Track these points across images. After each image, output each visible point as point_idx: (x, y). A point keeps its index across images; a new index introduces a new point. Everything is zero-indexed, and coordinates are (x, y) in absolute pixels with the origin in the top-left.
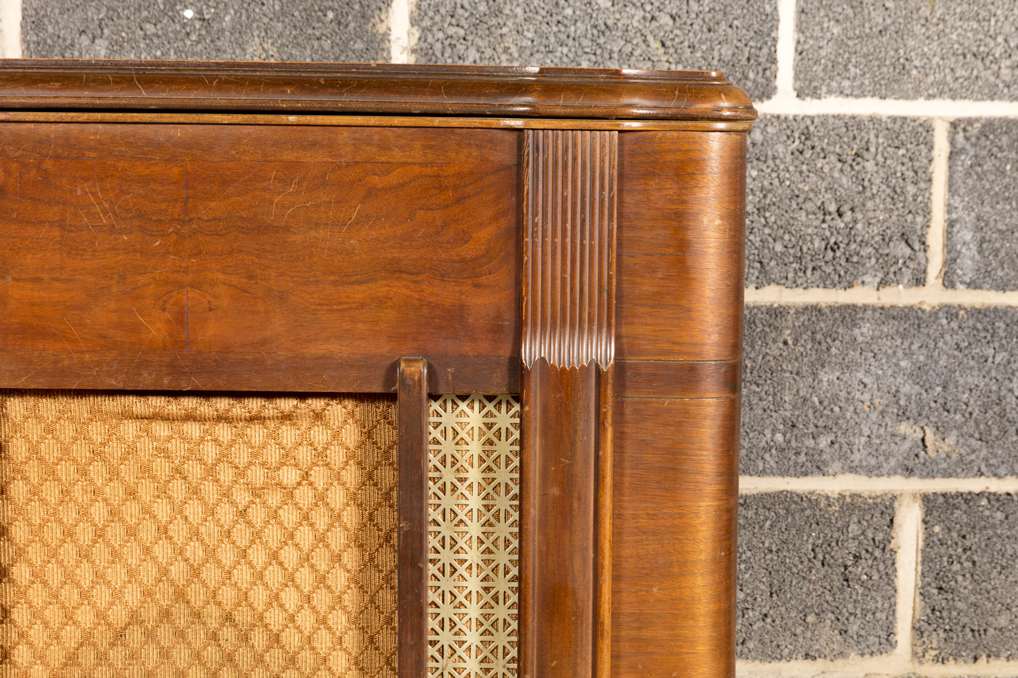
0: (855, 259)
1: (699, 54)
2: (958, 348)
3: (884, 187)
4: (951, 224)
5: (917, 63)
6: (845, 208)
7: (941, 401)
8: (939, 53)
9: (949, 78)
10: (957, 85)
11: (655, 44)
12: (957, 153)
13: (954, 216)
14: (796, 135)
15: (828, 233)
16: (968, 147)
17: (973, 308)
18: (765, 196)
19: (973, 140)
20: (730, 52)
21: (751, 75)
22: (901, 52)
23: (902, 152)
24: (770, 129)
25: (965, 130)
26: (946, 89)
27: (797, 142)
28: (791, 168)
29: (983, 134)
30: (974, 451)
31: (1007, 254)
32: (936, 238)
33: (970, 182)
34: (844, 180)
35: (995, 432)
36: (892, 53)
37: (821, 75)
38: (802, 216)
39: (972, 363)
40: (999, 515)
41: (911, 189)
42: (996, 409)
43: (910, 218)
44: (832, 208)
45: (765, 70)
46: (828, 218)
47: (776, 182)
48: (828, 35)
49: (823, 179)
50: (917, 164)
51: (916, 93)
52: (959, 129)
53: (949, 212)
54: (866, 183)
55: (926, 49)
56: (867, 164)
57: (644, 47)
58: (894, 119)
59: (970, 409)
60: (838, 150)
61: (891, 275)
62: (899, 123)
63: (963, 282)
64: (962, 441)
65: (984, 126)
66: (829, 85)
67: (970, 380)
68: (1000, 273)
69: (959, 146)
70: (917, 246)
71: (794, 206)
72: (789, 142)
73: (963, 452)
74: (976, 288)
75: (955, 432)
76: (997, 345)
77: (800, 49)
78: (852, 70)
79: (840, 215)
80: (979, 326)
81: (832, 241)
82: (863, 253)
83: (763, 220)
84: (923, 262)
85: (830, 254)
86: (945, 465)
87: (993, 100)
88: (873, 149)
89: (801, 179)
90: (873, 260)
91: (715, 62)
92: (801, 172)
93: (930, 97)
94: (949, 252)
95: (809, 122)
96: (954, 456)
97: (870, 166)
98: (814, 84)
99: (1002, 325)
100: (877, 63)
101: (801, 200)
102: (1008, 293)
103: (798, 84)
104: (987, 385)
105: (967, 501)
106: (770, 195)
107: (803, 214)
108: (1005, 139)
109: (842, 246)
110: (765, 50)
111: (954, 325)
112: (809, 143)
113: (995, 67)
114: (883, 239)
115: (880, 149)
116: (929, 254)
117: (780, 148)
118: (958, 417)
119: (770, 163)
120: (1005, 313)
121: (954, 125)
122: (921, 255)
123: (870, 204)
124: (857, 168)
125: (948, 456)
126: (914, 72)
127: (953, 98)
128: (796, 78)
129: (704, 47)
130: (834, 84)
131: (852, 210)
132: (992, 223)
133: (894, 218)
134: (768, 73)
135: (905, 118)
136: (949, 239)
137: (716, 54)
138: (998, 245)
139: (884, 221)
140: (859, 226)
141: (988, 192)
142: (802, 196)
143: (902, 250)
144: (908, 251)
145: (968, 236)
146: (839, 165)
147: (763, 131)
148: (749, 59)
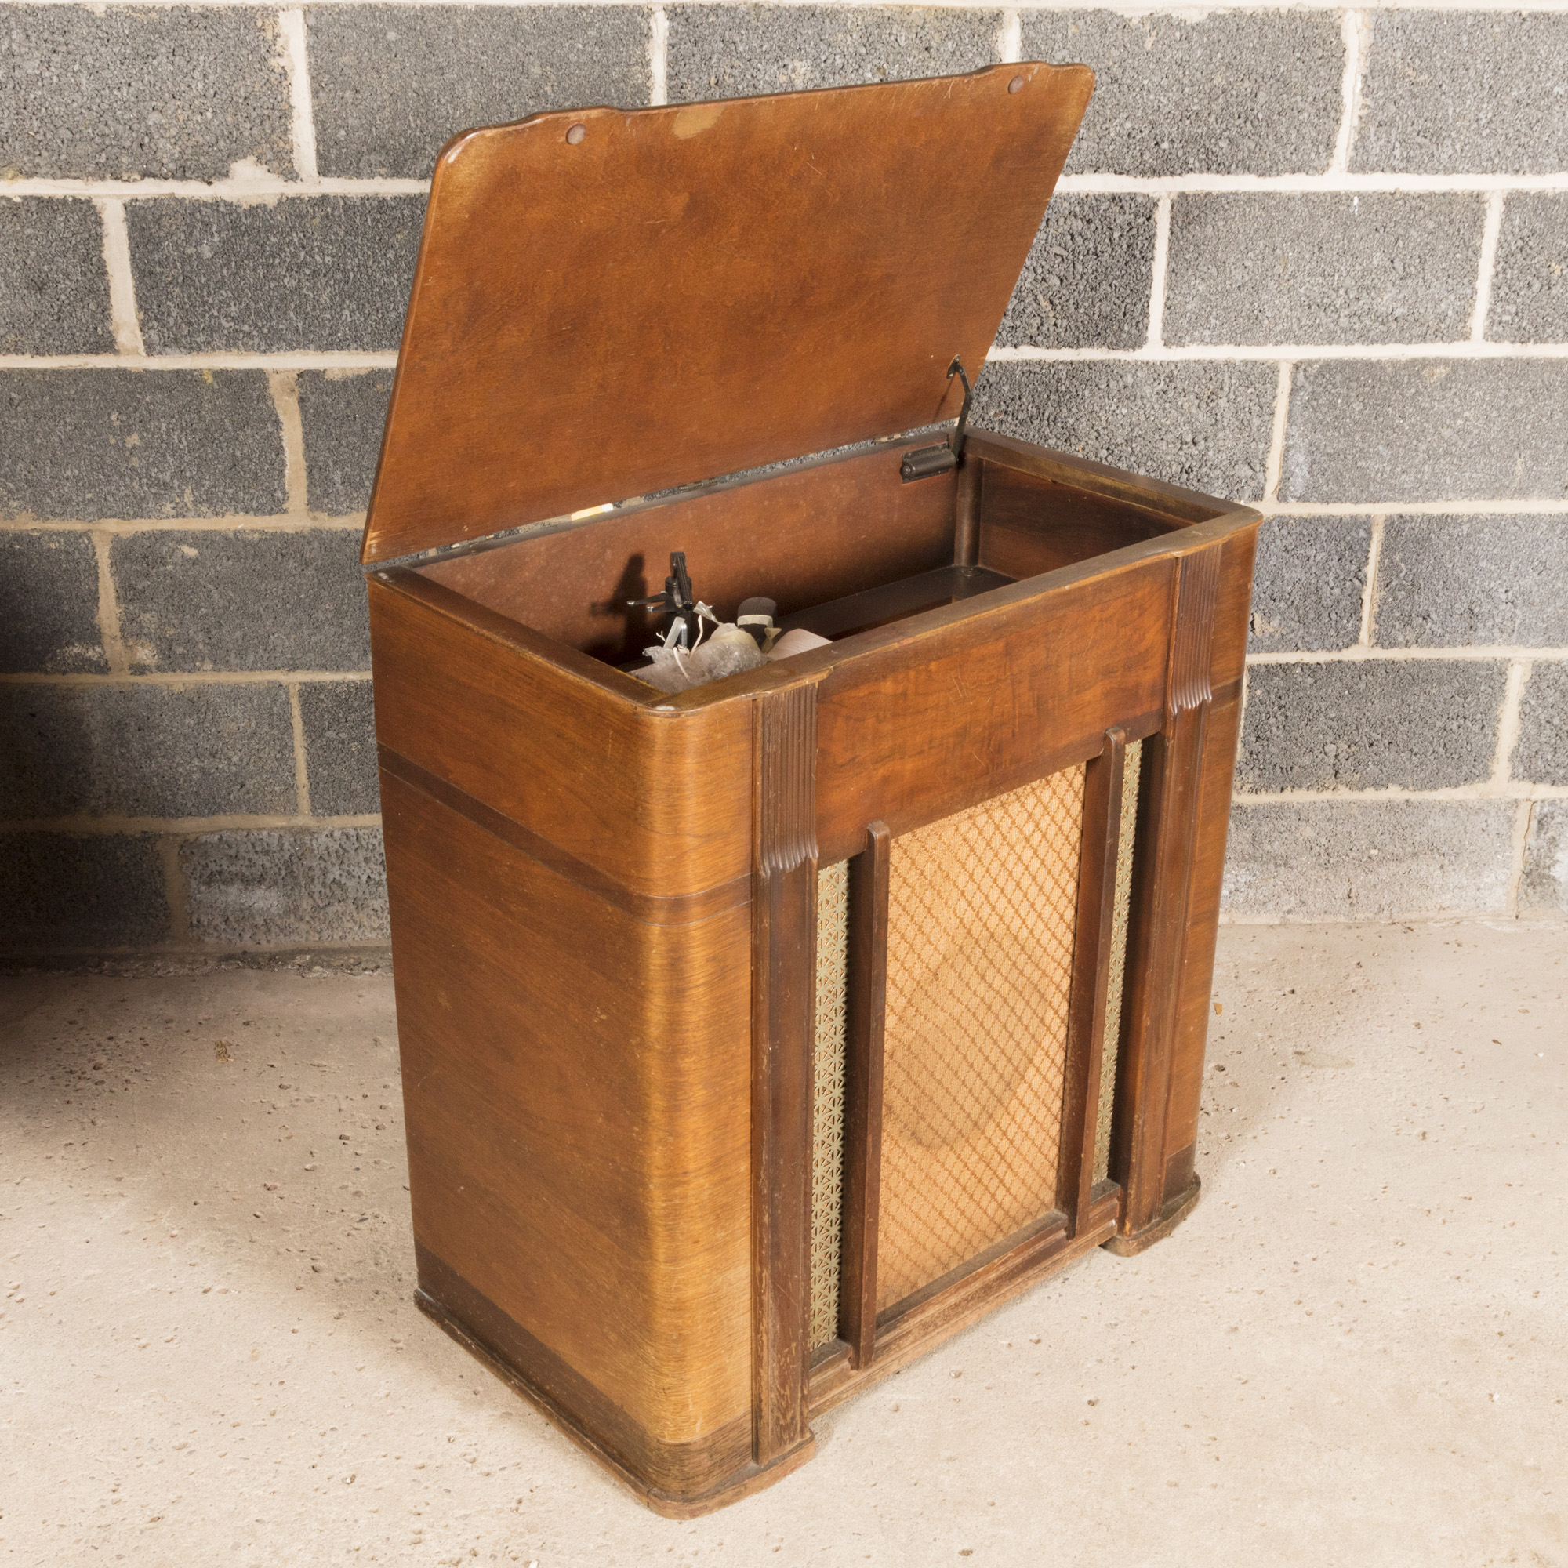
0: (1205, 480)
1: (1081, 311)
2: (1286, 550)
3: (1233, 419)
4: (1287, 449)
5: (1269, 314)
6: (1200, 438)
7: (1269, 592)
8: (1288, 305)
9: (1295, 326)
10: (1302, 332)
11: (1044, 303)
12: (1297, 390)
13: (1291, 442)
14: (1162, 378)
15: (1184, 459)
16: (1307, 385)
17: (1301, 518)
18: (1132, 430)
19: (1312, 378)
20: (1109, 309)
21: (1126, 328)
22: (1256, 304)
23: (1251, 390)
24: (1140, 374)
25: (1305, 370)
26: (1292, 336)
27: (1162, 383)
28: (1156, 406)
29: (1320, 373)
30: (1293, 631)
31: (1332, 473)
32: (1274, 462)
33: (1306, 414)
34: (1200, 416)
35: (1312, 616)
36: (1248, 306)
37: (1186, 326)
38: (1163, 446)
39: (1297, 562)
40: (1310, 681)
41: (1256, 421)
42: (1314, 598)
43: (1253, 445)
44: (1189, 439)
45: (1138, 323)
46: (1184, 447)
47: (1143, 418)
48: (1194, 292)
49: (1183, 415)
50: (1263, 400)
51: (1267, 340)
52: (1301, 370)
53: (1287, 439)
54: (1219, 417)
55: (1277, 302)
56: (1220, 401)
57: (1035, 305)
58: (1246, 363)
59: (1292, 598)
60: (1196, 390)
61: (1235, 492)
62: (1250, 366)
63: (1294, 497)
64: (1284, 623)
65: (1321, 367)
66: (1192, 335)
67: (1294, 575)
68: (1325, 488)
69: (1299, 384)
70: (1257, 468)
71: (1157, 437)
72: (1155, 384)
73: (1284, 632)
74: (1304, 501)
75: (1279, 617)
76: (1318, 547)
77: (1169, 303)
78: (1213, 321)
79: (1195, 444)
80: (1305, 532)
81: (1187, 466)
82: (1212, 475)
83: (1129, 449)
84: (1262, 481)
85: (1185, 476)
86: (1268, 643)
87: (1331, 344)
88: (1226, 389)
89: (1163, 415)
90: (1221, 481)
91: (1096, 317)
92: (1164, 409)
93: (1277, 343)
94: (1284, 473)
95: (1173, 367)
96: (1277, 636)
97: (1223, 402)
98: (1180, 334)
99: (1324, 530)
100: (1234, 314)
101: (1163, 432)
102: (1331, 504)
103: (1166, 334)
104: (1307, 578)
105: (1284, 671)
106: (1137, 429)
107: (1164, 443)
108: (1339, 377)
109: (1195, 469)
110: (1139, 306)
111: (1284, 531)
112: (1172, 385)
113: (1335, 316)
114: (1230, 463)
115: (1233, 388)
116: (1267, 475)
117: (1148, 390)
118: (1282, 604)
119: (1139, 402)
120: (1328, 521)
121: (1297, 367)
122: (1260, 475)
123: (1221, 435)
124: (1212, 405)
125: (1272, 636)
126: (1266, 322)
127: (1297, 344)
128: (1165, 329)
129: (1086, 304)
130: (1196, 334)
131: (1206, 439)
132: (1322, 448)
133: (1240, 445)
134: (1140, 325)
135: (1256, 362)
136: (1284, 461)
137: (1097, 310)
138: (1325, 466)
139: (1232, 448)
140: (1211, 453)
141: (1320, 422)
142: (1164, 429)
143: (1244, 471)
144: (1250, 472)
145: (1301, 458)
146: (1197, 402)
147: (1134, 375)
148: (1125, 314)
